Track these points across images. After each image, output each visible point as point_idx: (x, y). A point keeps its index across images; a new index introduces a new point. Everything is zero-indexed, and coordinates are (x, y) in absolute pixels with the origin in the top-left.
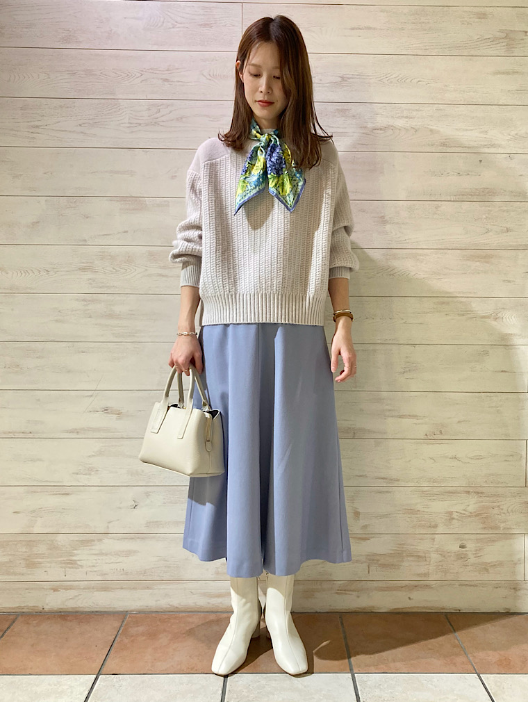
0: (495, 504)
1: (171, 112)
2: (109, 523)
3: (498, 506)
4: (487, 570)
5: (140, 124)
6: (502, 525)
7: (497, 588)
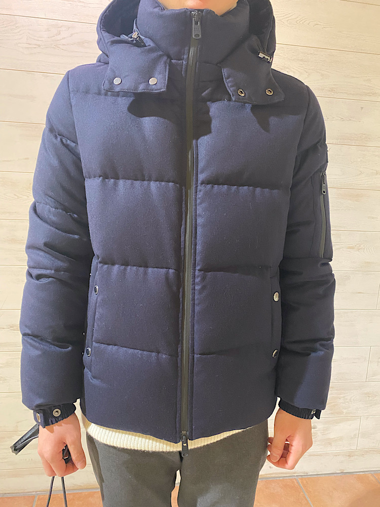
0: (342, 396)
1: (72, 35)
2: (18, 423)
3: (344, 397)
4: (330, 444)
5: (39, 46)
6: (345, 411)
7: (336, 456)
